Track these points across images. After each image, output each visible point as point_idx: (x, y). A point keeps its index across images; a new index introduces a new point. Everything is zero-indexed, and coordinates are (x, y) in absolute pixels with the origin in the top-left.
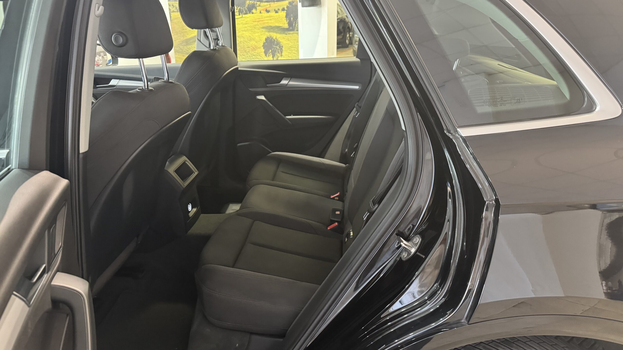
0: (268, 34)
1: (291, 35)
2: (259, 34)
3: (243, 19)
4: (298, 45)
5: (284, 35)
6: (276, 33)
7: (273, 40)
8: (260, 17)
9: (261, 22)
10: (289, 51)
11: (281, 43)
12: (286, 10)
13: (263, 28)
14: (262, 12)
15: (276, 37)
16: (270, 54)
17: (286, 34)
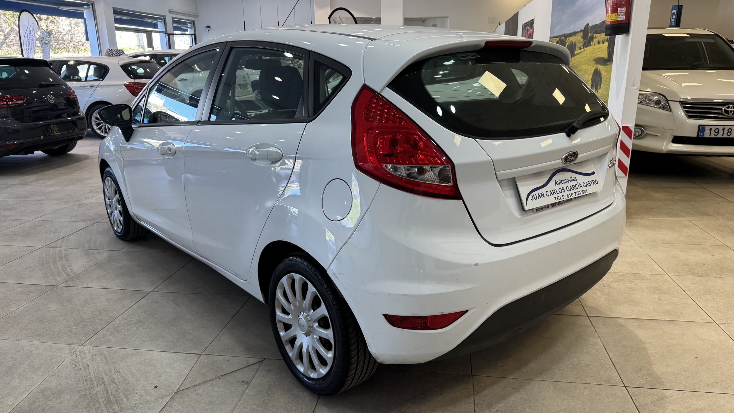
0: (596, 66)
1: (608, 66)
2: (591, 67)
3: (585, 51)
4: (611, 76)
5: (604, 67)
6: (601, 64)
7: (598, 72)
8: (594, 49)
9: (594, 55)
10: (605, 83)
11: (602, 75)
13: (595, 60)
14: (596, 43)
15: (600, 69)
17: (606, 66)
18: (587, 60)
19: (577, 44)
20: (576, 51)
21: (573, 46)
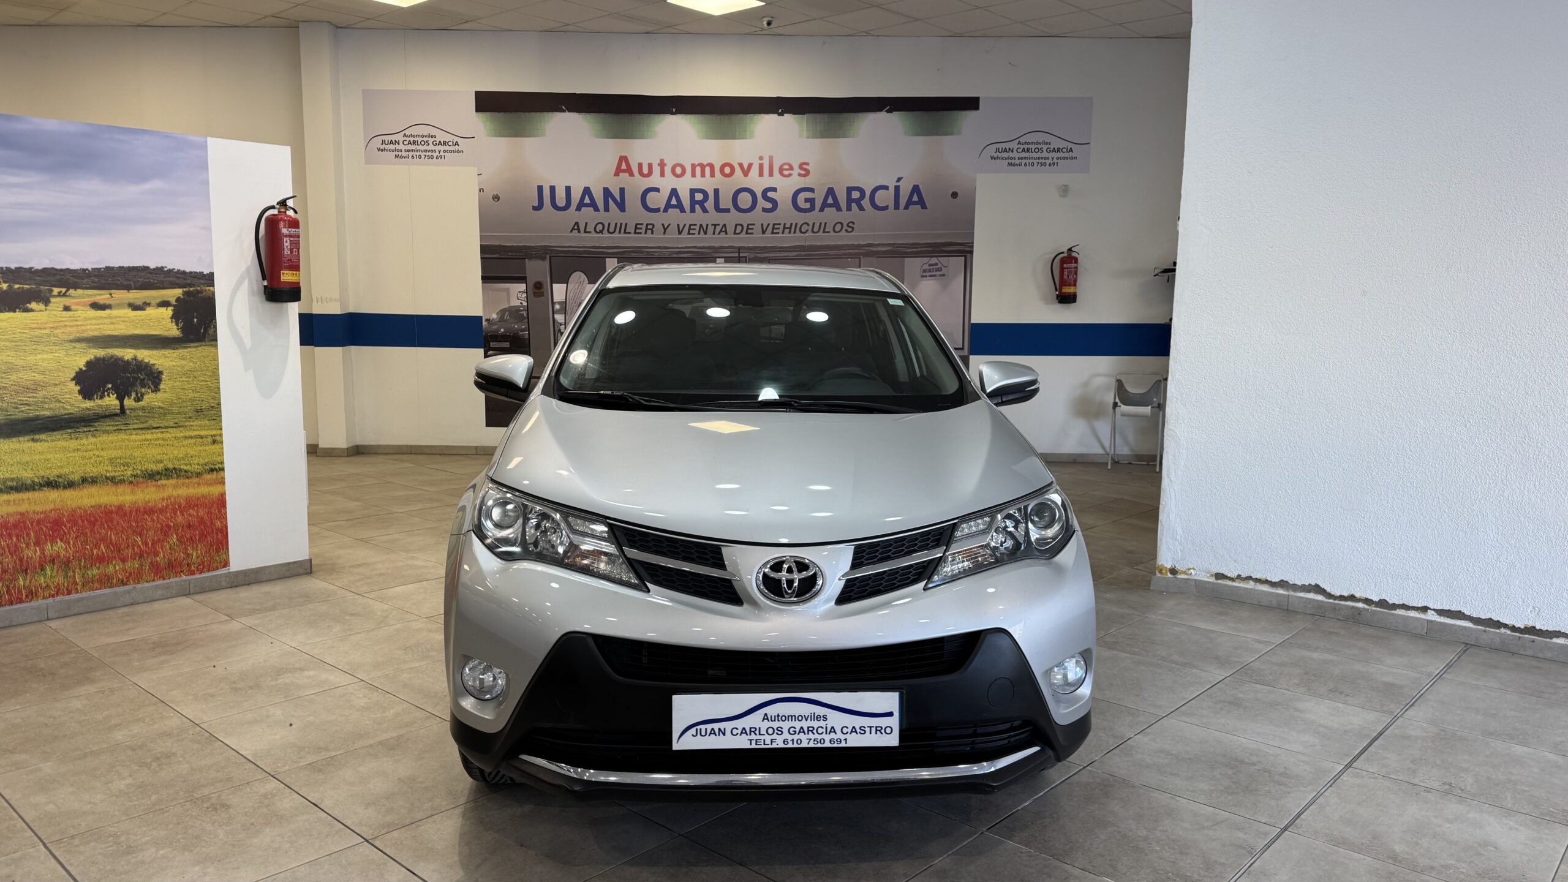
0: (99, 353)
2: (57, 355)
5: (167, 352)
6: (135, 347)
7: (121, 363)
8: (65, 319)
9: (69, 329)
10: (181, 379)
11: (156, 367)
12: (174, 306)
13: (79, 340)
14: (73, 307)
15: (136, 357)
16: (106, 393)
17: (174, 349)
18: (13, 341)
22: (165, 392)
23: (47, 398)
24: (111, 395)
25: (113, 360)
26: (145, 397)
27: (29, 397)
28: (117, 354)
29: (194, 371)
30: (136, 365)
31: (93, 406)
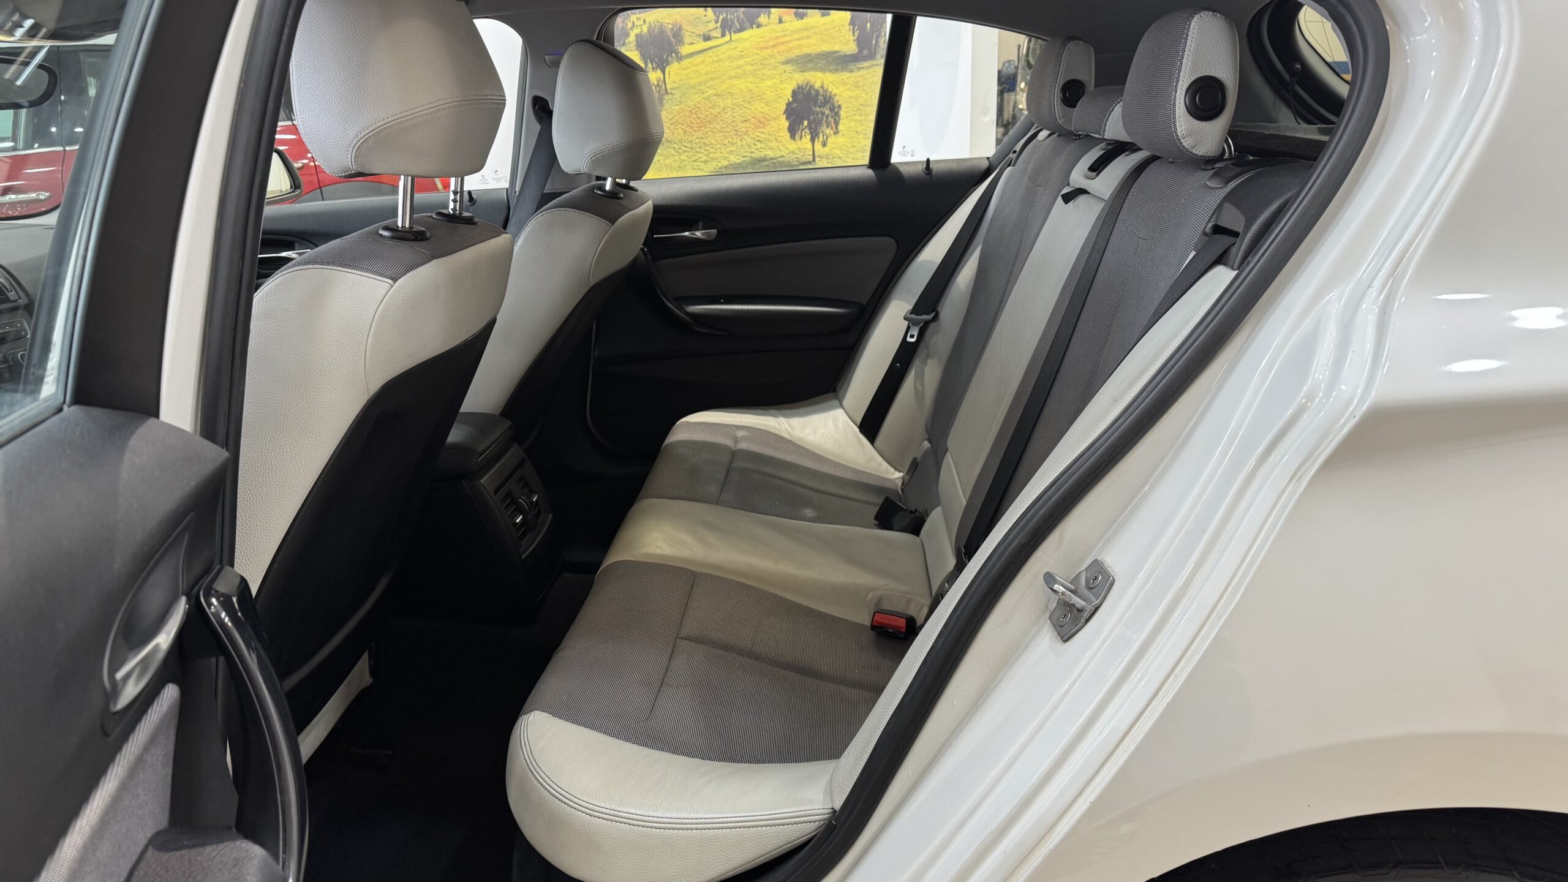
0: (799, 78)
1: (865, 72)
2: (775, 81)
3: (732, 45)
5: (845, 75)
6: (823, 70)
7: (813, 92)
8: (779, 34)
9: (782, 48)
10: (857, 117)
11: (837, 98)
13: (787, 62)
14: (784, 18)
15: (823, 83)
16: (804, 133)
17: (851, 72)
18: (752, 65)
19: (684, 27)
20: (686, 46)
21: (670, 34)
22: (843, 135)
23: (770, 135)
24: (807, 135)
25: (808, 88)
26: (829, 140)
27: (761, 133)
28: (811, 80)
29: (866, 106)
30: (823, 95)
31: (795, 149)
